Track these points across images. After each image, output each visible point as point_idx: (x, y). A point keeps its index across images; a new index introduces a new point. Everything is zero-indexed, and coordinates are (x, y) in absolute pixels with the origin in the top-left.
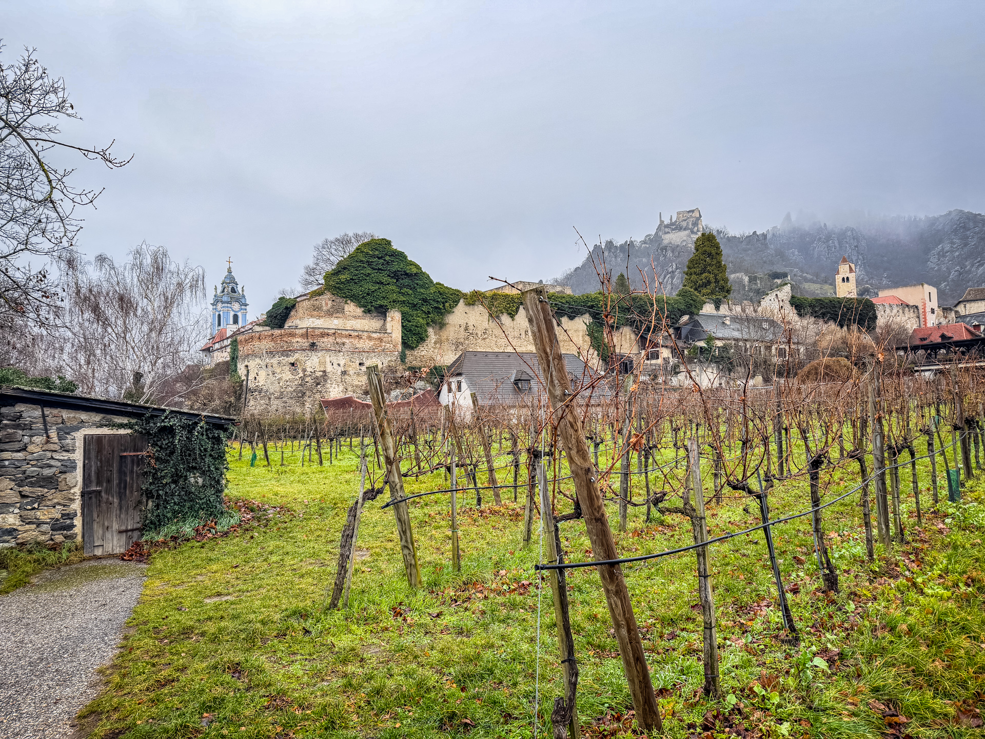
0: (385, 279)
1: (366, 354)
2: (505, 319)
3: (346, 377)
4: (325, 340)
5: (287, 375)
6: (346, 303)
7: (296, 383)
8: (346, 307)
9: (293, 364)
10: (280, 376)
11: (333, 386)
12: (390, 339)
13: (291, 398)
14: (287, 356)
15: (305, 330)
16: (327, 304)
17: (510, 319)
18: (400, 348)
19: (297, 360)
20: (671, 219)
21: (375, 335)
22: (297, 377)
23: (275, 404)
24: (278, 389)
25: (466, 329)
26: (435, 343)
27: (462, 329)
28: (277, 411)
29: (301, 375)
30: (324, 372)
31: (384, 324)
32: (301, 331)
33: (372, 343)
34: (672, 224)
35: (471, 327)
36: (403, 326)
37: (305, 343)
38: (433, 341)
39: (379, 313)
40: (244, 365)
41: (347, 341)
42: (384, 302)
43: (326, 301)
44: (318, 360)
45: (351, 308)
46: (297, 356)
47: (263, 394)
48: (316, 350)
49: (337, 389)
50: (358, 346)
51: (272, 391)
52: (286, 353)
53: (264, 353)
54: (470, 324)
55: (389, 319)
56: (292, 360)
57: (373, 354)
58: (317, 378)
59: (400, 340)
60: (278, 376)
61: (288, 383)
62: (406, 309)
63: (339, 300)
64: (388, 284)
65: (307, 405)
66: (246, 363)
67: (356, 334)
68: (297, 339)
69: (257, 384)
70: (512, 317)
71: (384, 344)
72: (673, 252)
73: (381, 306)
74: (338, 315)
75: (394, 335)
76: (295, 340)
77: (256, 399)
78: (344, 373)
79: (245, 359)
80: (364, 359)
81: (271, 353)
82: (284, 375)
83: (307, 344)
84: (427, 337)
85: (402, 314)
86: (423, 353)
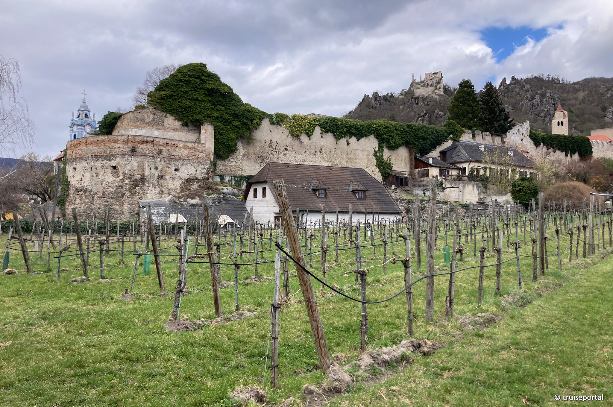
0: (201, 97)
1: (181, 161)
2: (304, 138)
3: (162, 181)
4: (144, 146)
5: (110, 178)
6: (166, 117)
7: (117, 184)
8: (166, 120)
9: (114, 168)
10: (103, 178)
11: (150, 188)
12: (203, 149)
13: (112, 198)
14: (110, 160)
15: (126, 137)
16: (148, 117)
17: (308, 138)
18: (212, 157)
19: (118, 164)
20: (421, 79)
21: (190, 145)
22: (118, 179)
23: (98, 203)
24: (101, 189)
25: (270, 145)
26: (243, 156)
27: (267, 145)
28: (99, 209)
29: (122, 177)
30: (143, 175)
31: (199, 137)
32: (123, 138)
33: (186, 152)
34: (422, 82)
35: (275, 144)
36: (215, 139)
37: (126, 148)
38: (242, 154)
39: (195, 126)
40: (72, 167)
41: (164, 149)
42: (199, 117)
43: (149, 115)
44: (137, 164)
45: (170, 121)
46: (118, 160)
47: (87, 193)
48: (136, 155)
49: (154, 191)
50: (174, 153)
51: (95, 191)
52: (109, 157)
53: (90, 156)
54: (274, 141)
55: (203, 131)
56: (113, 163)
57: (188, 162)
58: (136, 180)
59: (213, 151)
60: (101, 178)
61: (110, 185)
62: (218, 124)
63: (159, 114)
64: (203, 101)
65: (126, 204)
66: (74, 166)
67: (173, 143)
68: (119, 145)
69: (83, 185)
70: (309, 137)
71: (198, 153)
72: (423, 101)
73: (197, 121)
74: (158, 127)
75: (207, 146)
76: (117, 145)
77: (81, 197)
78: (161, 177)
79: (73, 162)
80: (180, 166)
81: (96, 157)
82: (106, 177)
83: (128, 150)
84: (237, 149)
85: (215, 127)
86: (233, 164)
